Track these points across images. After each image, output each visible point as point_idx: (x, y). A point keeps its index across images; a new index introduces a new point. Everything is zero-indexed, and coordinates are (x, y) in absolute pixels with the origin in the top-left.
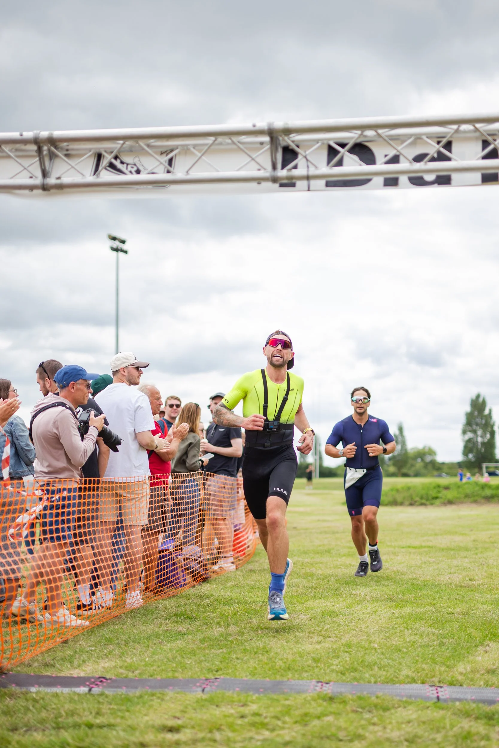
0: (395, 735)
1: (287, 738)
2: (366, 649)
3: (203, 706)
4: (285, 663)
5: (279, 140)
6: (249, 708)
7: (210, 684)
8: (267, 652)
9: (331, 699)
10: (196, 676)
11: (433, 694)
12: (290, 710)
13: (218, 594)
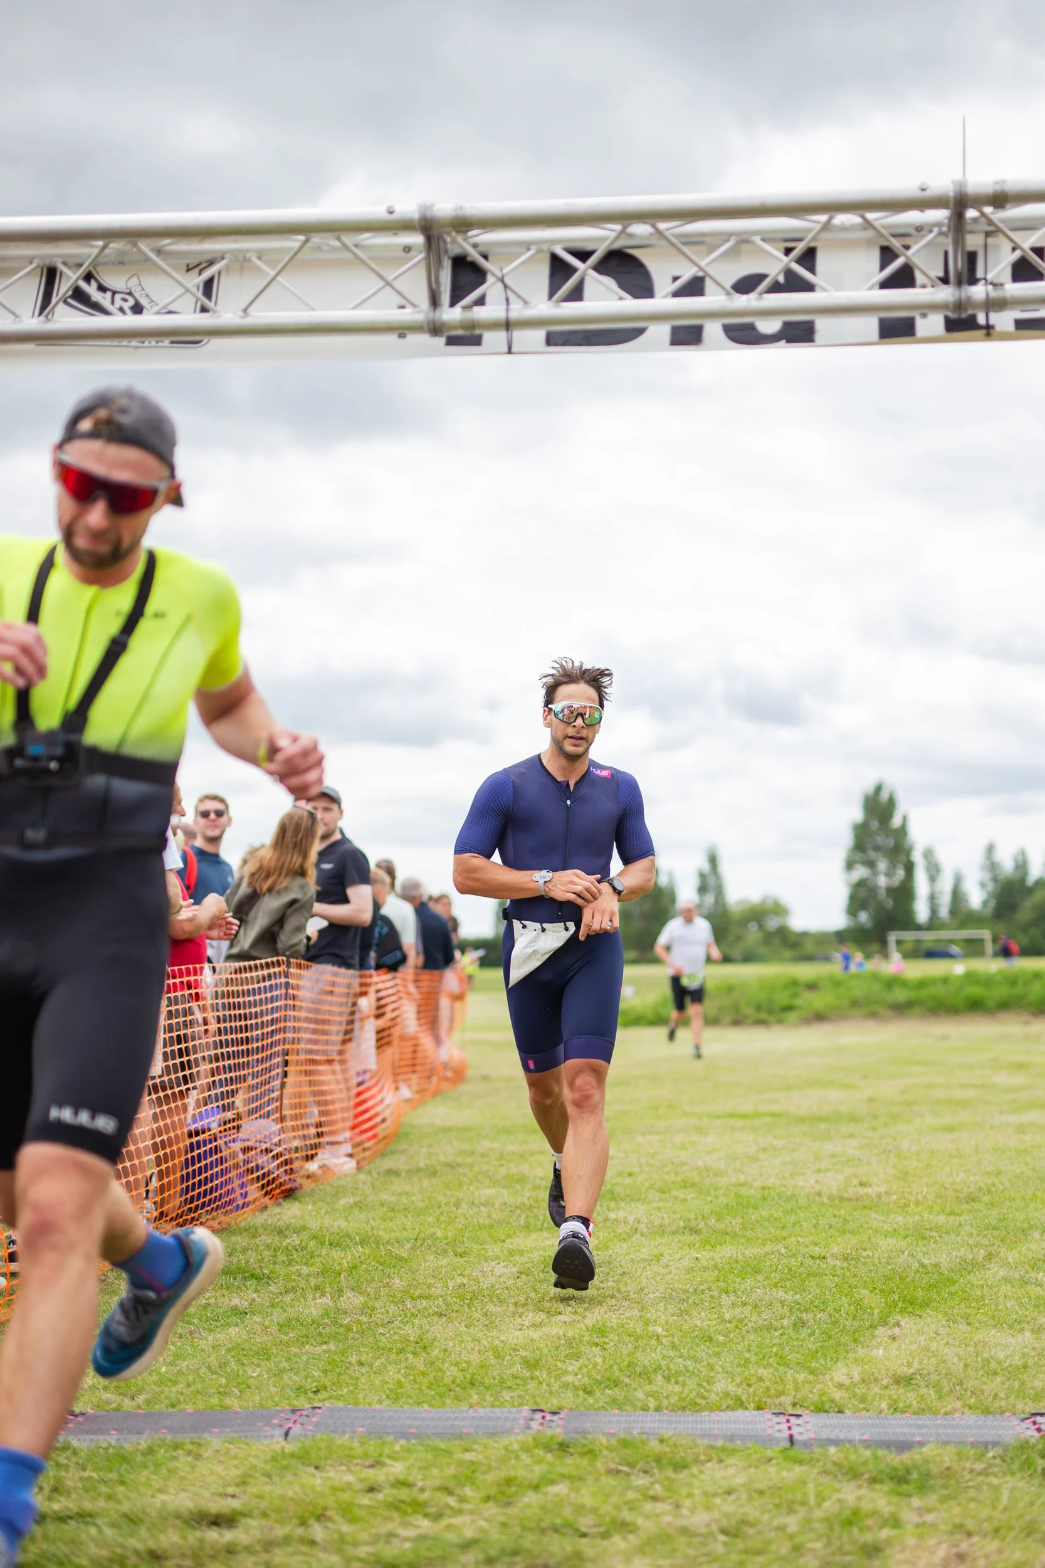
0: (699, 1520)
1: (469, 1533)
2: (638, 1338)
3: (286, 1468)
4: (463, 1370)
5: (444, 241)
6: (385, 1470)
7: (301, 1420)
8: (425, 1347)
9: (563, 1447)
10: (270, 1403)
11: (779, 1431)
12: (474, 1472)
13: (318, 1224)
